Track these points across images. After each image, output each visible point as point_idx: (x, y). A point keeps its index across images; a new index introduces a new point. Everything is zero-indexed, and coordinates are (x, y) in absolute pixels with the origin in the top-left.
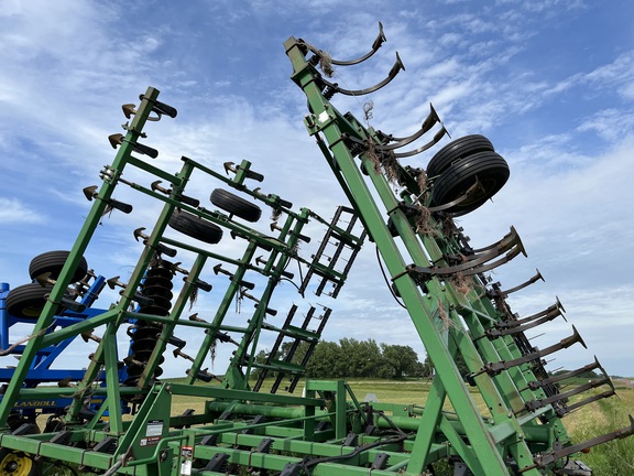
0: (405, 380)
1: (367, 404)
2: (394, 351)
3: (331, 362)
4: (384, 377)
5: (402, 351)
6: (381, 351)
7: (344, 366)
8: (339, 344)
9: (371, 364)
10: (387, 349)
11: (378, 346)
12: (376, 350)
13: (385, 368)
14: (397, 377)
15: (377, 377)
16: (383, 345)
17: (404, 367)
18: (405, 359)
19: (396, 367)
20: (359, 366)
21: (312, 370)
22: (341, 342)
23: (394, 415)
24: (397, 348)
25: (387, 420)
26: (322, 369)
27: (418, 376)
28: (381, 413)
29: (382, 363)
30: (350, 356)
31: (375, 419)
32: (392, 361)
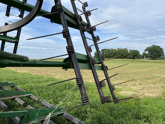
0: (136, 59)
2: (133, 51)
3: (114, 54)
4: (129, 58)
6: (129, 51)
9: (126, 55)
10: (130, 51)
11: (128, 50)
12: (127, 51)
13: (130, 56)
14: (133, 58)
15: (127, 58)
16: (130, 50)
17: (135, 56)
18: (136, 53)
19: (133, 56)
20: (122, 55)
21: (109, 56)
22: (118, 49)
24: (134, 51)
26: (112, 56)
27: (140, 58)
29: (129, 55)
30: (120, 53)
32: (132, 54)
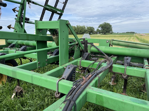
1: (84, 39)
2: (89, 28)
5: (91, 28)
6: (86, 28)
7: (77, 32)
8: (76, 27)
9: (83, 31)
11: (86, 27)
14: (90, 34)
17: (91, 32)
18: (92, 30)
19: (89, 32)
20: (81, 32)
22: (77, 26)
23: (100, 45)
24: (90, 27)
25: (97, 48)
27: (94, 34)
28: (92, 44)
29: (86, 31)
30: (79, 29)
31: (89, 48)
32: (89, 30)
